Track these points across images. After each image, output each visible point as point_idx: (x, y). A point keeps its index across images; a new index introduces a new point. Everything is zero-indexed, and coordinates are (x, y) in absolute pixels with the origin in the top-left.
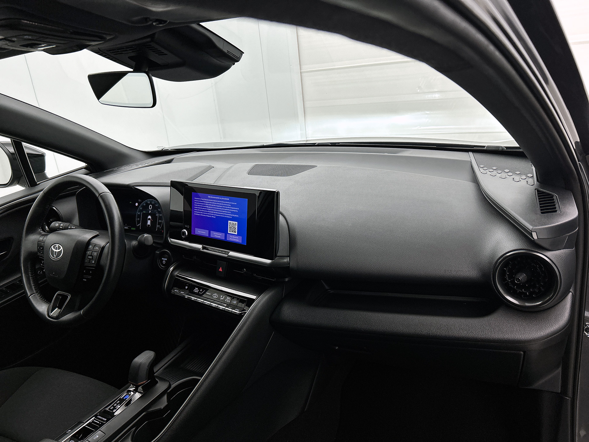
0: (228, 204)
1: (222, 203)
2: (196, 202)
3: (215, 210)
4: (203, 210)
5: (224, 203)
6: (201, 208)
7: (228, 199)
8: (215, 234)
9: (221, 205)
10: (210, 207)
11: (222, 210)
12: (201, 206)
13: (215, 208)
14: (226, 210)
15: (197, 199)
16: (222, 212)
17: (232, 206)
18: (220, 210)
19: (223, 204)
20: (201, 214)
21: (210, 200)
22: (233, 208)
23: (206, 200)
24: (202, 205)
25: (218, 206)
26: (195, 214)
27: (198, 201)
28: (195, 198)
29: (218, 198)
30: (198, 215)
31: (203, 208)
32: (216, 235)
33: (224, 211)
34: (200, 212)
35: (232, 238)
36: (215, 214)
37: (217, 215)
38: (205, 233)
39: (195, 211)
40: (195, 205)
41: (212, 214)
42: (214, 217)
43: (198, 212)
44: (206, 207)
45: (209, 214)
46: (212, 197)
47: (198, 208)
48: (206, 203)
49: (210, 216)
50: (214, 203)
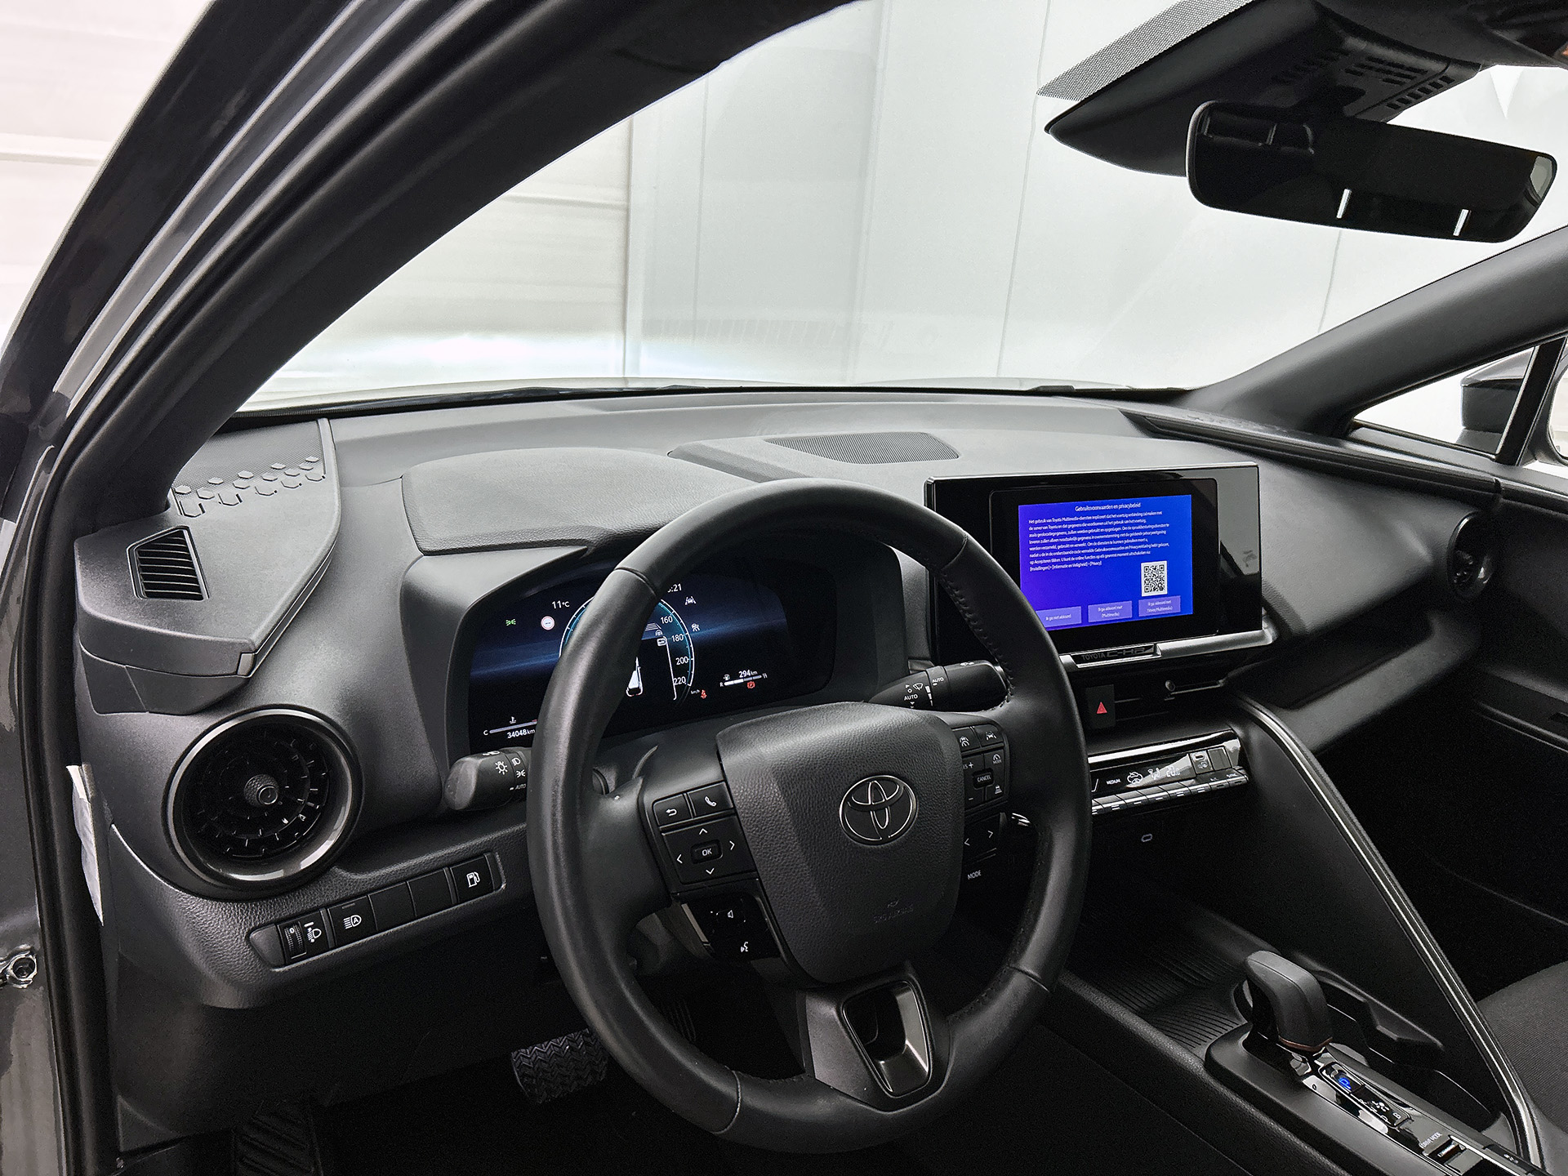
0: (1140, 518)
1: (1119, 519)
2: (1033, 532)
3: (1099, 543)
4: (1061, 550)
5: (1124, 519)
6: (1054, 547)
7: (1139, 505)
8: (1103, 609)
9: (1117, 526)
10: (1083, 538)
11: (1121, 539)
12: (1052, 541)
13: (1098, 537)
14: (1132, 535)
15: (1037, 522)
16: (1122, 545)
17: (1151, 521)
18: (1116, 539)
19: (1122, 522)
20: (1055, 564)
21: (1082, 518)
22: (1152, 527)
23: (1068, 519)
24: (1055, 537)
25: (1110, 530)
26: (1032, 569)
27: (1040, 528)
28: (1031, 522)
29: (1109, 507)
30: (1046, 568)
31: (1059, 547)
32: (1104, 612)
33: (1128, 541)
34: (1049, 561)
35: (1154, 607)
36: (1100, 554)
37: (1107, 556)
38: (1069, 616)
39: (1034, 559)
40: (1031, 542)
41: (1092, 557)
42: (1097, 564)
43: (1041, 562)
44: (1070, 539)
45: (1080, 558)
46: (1088, 508)
47: (1044, 548)
48: (1071, 529)
49: (1085, 564)
50: (1094, 524)
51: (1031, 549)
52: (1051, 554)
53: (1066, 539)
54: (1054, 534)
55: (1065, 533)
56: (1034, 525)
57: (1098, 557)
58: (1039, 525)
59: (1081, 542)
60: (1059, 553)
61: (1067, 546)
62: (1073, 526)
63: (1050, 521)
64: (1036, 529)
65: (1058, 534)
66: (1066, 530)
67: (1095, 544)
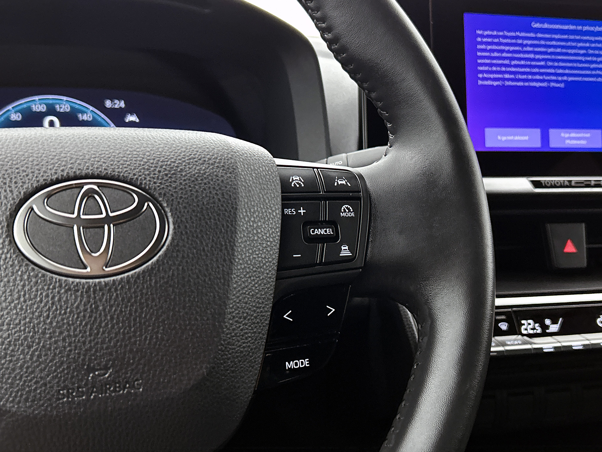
1: (586, 41)
2: (482, 43)
3: (561, 64)
4: (516, 66)
5: (591, 42)
6: (507, 62)
8: (567, 135)
9: (581, 48)
10: (541, 57)
12: (504, 55)
13: (560, 58)
15: (486, 33)
16: (588, 69)
18: (581, 62)
19: (588, 45)
20: (508, 80)
21: (539, 35)
23: (523, 34)
24: (508, 52)
25: (573, 51)
26: (480, 82)
27: (490, 40)
28: (479, 32)
29: (572, 27)
30: (495, 83)
31: (513, 63)
32: (567, 139)
34: (500, 76)
36: (562, 75)
37: (570, 79)
38: (526, 138)
39: (482, 72)
40: (479, 54)
41: (554, 78)
42: (558, 85)
43: (492, 76)
44: (526, 56)
45: (538, 77)
46: (546, 26)
47: (494, 62)
48: (526, 45)
49: (545, 84)
50: (554, 43)
51: (479, 61)
52: (504, 69)
53: (521, 56)
54: (507, 48)
55: (520, 49)
56: (482, 36)
57: (560, 78)
58: (488, 36)
59: (539, 60)
60: (513, 69)
61: (523, 62)
62: (529, 42)
63: (501, 33)
64: (485, 40)
65: (512, 48)
66: (522, 45)
67: (556, 64)
